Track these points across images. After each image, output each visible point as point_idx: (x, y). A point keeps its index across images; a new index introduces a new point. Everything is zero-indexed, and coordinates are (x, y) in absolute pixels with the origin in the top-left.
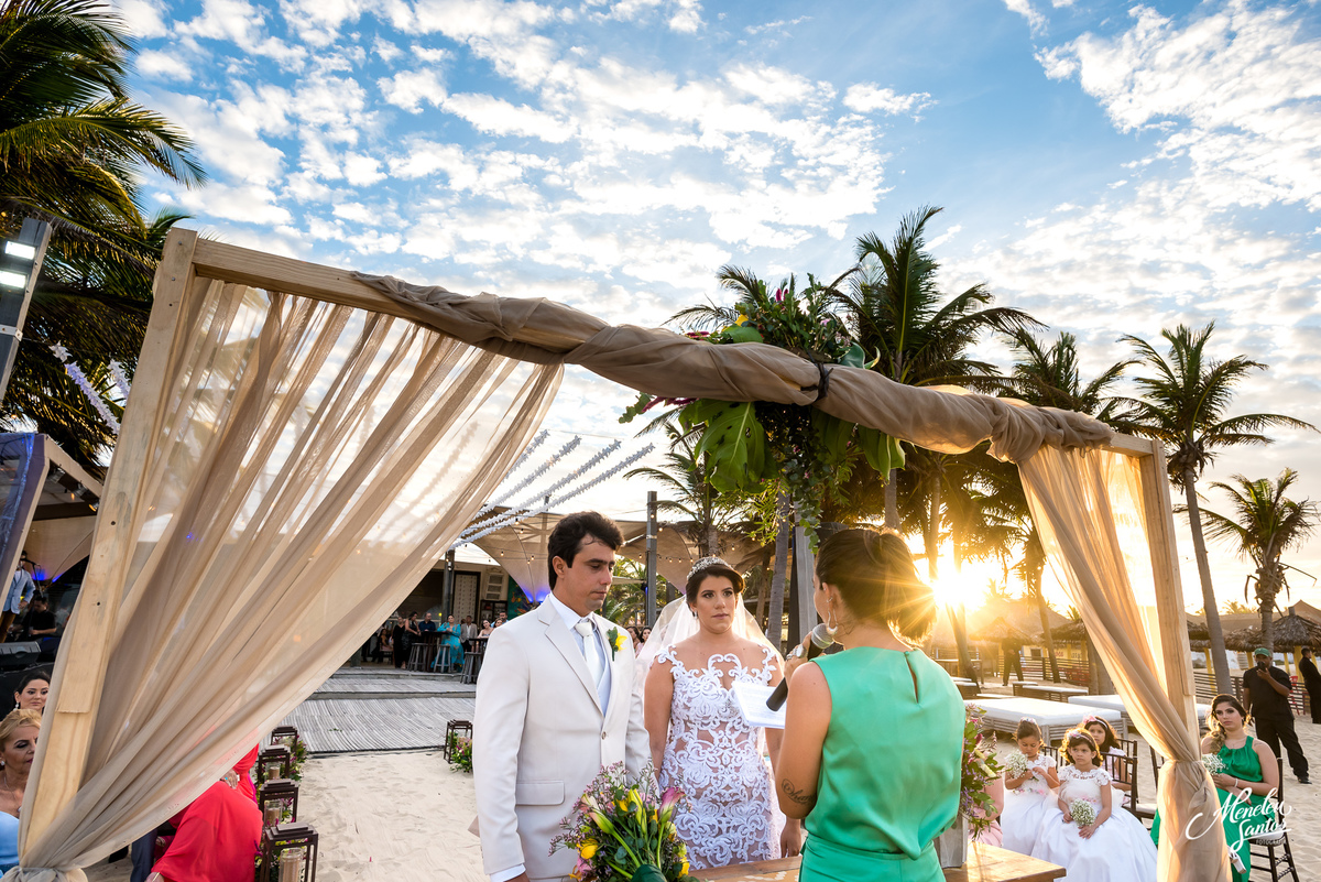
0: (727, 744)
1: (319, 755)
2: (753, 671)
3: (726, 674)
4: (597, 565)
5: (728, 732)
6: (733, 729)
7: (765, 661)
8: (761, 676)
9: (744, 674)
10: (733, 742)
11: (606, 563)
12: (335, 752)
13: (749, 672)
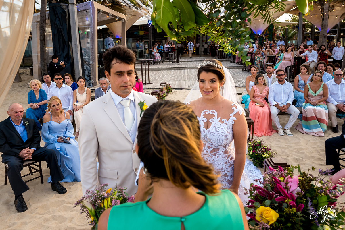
0: (206, 153)
1: (177, 89)
2: (223, 120)
3: (208, 121)
4: (120, 74)
5: (206, 148)
6: (209, 147)
7: (231, 115)
8: (227, 123)
9: (217, 121)
10: (209, 152)
11: (124, 72)
12: (181, 88)
13: (220, 121)
